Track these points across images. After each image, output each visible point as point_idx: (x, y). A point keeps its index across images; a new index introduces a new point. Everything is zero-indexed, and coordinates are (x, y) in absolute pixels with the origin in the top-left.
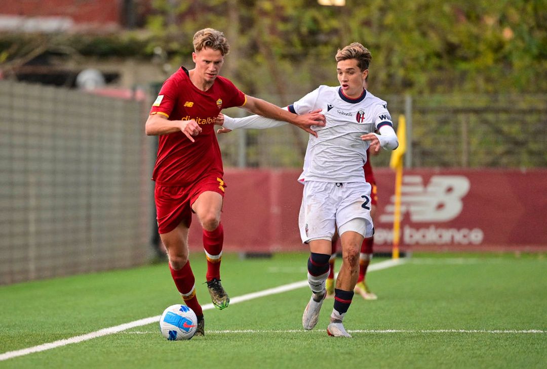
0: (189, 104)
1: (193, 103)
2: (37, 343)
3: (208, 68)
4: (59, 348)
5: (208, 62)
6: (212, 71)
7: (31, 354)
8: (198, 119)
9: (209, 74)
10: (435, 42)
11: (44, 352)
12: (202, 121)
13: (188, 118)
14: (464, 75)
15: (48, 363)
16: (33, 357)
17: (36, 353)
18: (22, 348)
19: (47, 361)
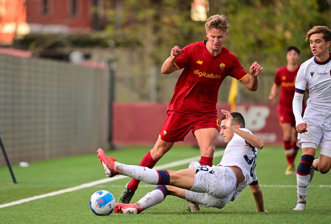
0: (200, 63)
1: (202, 62)
2: (49, 192)
3: (214, 40)
4: (61, 195)
5: (214, 37)
6: (216, 43)
7: (47, 197)
8: (204, 73)
9: (215, 45)
10: (252, 39)
11: (53, 196)
12: (207, 75)
13: (198, 71)
14: (266, 56)
15: (55, 202)
16: (48, 199)
17: (49, 197)
18: (42, 194)
19: (55, 201)
